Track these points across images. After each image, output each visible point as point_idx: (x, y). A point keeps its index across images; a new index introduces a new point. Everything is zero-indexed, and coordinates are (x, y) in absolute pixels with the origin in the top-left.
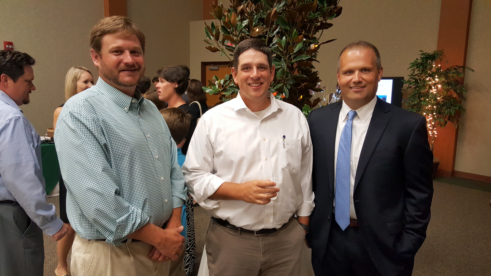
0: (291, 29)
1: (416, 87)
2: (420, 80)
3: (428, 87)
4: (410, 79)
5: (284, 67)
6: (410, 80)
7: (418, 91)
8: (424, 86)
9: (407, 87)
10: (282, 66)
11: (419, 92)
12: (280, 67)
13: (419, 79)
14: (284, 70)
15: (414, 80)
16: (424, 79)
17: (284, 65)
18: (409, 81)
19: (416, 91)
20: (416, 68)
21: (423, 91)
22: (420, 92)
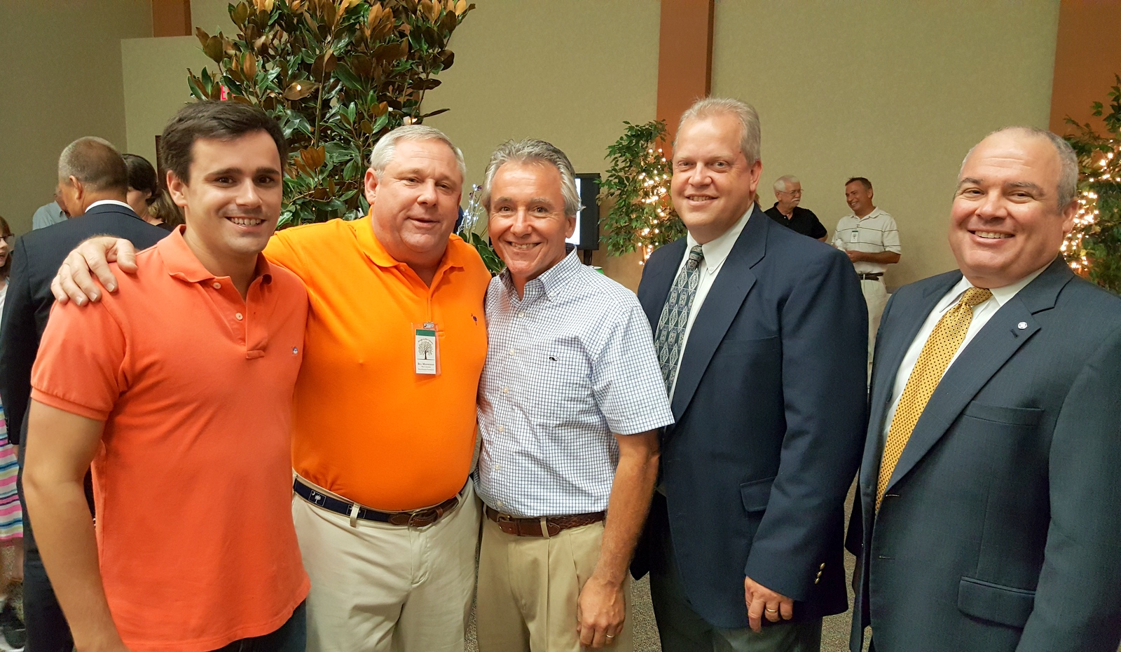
0: (363, 89)
1: (621, 193)
2: (628, 179)
3: (641, 193)
4: (609, 177)
5: (358, 160)
6: (610, 179)
7: (625, 201)
8: (635, 191)
9: (607, 193)
10: (351, 156)
11: (627, 202)
12: (349, 158)
13: (626, 177)
14: (357, 164)
15: (617, 180)
16: (635, 176)
17: (356, 156)
18: (608, 182)
19: (621, 201)
20: (620, 156)
21: (634, 201)
22: (630, 203)
